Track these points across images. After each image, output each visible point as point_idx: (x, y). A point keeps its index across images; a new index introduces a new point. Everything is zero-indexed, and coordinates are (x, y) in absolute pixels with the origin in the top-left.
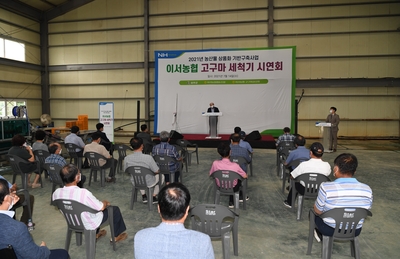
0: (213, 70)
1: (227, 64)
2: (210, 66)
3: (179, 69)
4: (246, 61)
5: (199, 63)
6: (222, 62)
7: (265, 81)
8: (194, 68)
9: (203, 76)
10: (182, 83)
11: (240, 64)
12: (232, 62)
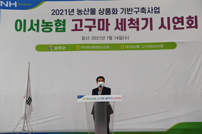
0: (90, 28)
1: (112, 19)
2: (85, 23)
3: (35, 26)
4: (141, 15)
5: (68, 19)
6: (104, 17)
7: (172, 45)
8: (61, 26)
9: (74, 38)
10: (40, 48)
11: (131, 20)
12: (120, 16)
